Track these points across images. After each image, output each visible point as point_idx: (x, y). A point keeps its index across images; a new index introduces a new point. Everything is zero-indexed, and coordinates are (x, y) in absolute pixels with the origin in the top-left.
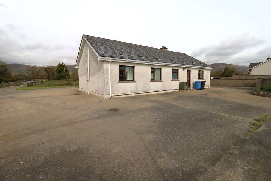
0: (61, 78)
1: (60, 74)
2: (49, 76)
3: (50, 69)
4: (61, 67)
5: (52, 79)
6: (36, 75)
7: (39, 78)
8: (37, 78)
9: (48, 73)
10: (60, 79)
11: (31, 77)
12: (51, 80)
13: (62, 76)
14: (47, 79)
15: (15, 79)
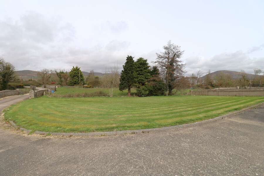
0: (75, 84)
1: (74, 79)
2: (61, 81)
3: (63, 74)
4: (75, 72)
5: (65, 85)
6: (47, 80)
7: (50, 83)
8: (48, 84)
9: (61, 78)
10: (73, 85)
11: (41, 83)
12: (63, 86)
13: (76, 81)
14: (59, 85)
15: (23, 85)
